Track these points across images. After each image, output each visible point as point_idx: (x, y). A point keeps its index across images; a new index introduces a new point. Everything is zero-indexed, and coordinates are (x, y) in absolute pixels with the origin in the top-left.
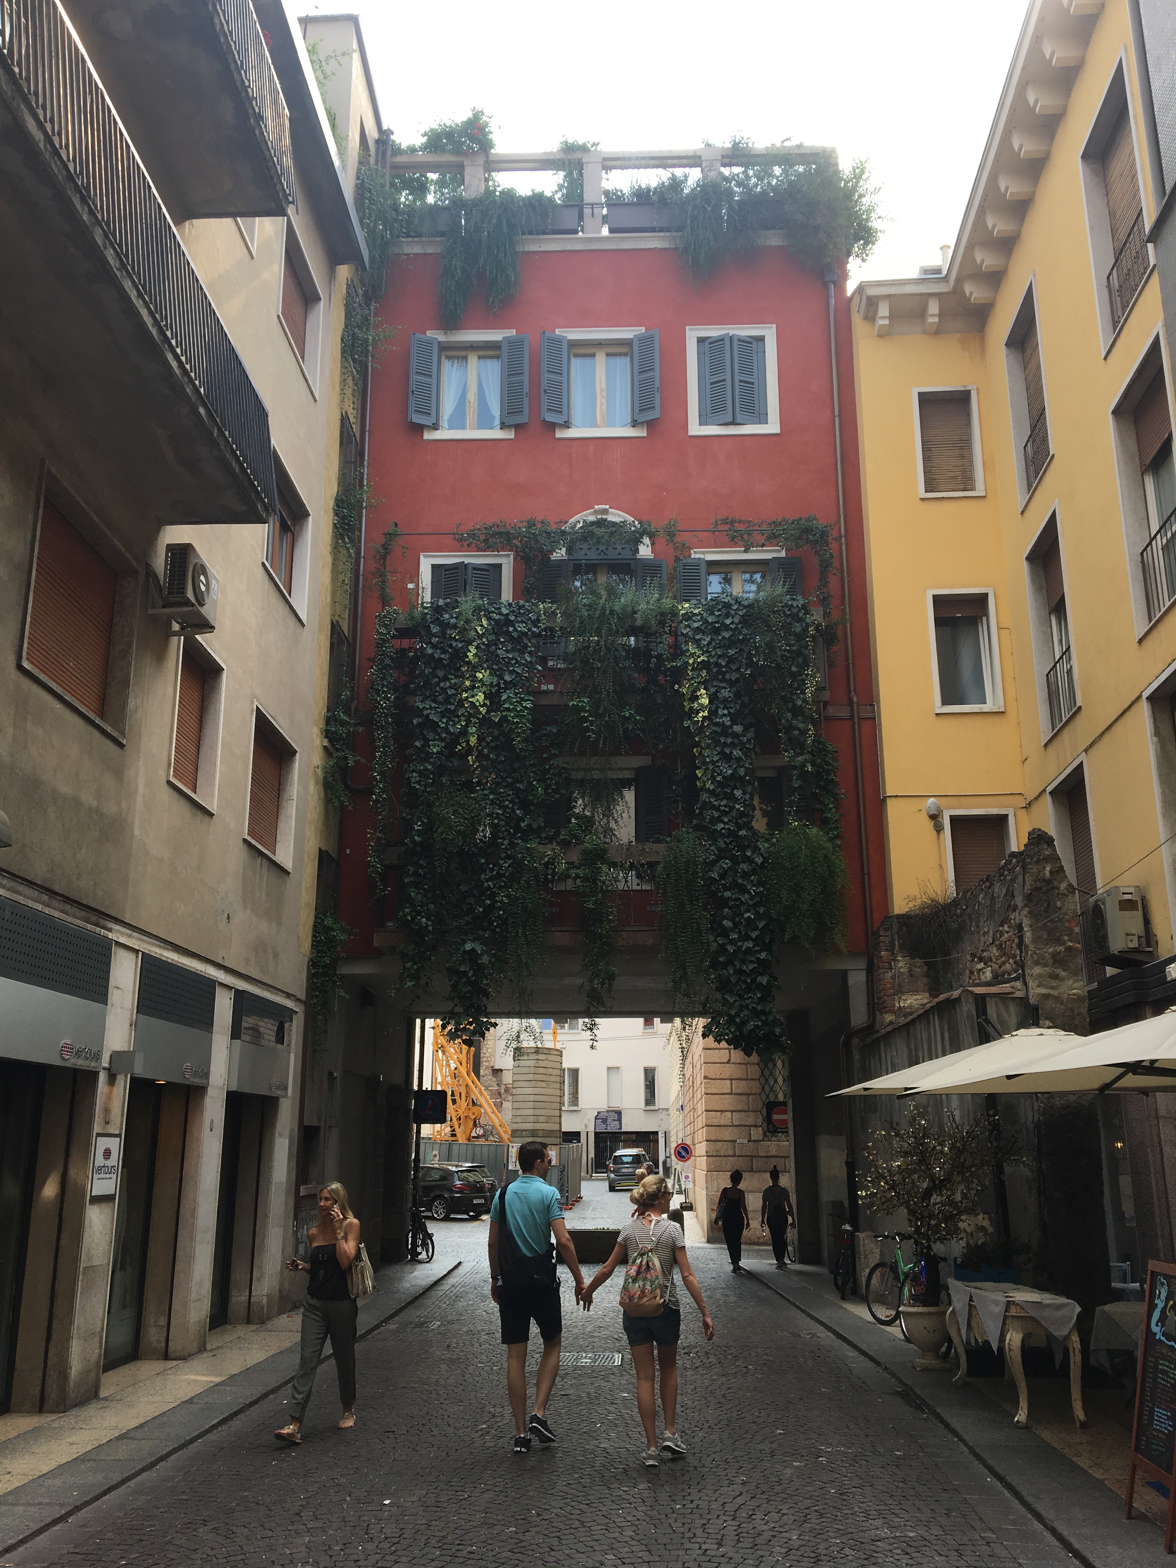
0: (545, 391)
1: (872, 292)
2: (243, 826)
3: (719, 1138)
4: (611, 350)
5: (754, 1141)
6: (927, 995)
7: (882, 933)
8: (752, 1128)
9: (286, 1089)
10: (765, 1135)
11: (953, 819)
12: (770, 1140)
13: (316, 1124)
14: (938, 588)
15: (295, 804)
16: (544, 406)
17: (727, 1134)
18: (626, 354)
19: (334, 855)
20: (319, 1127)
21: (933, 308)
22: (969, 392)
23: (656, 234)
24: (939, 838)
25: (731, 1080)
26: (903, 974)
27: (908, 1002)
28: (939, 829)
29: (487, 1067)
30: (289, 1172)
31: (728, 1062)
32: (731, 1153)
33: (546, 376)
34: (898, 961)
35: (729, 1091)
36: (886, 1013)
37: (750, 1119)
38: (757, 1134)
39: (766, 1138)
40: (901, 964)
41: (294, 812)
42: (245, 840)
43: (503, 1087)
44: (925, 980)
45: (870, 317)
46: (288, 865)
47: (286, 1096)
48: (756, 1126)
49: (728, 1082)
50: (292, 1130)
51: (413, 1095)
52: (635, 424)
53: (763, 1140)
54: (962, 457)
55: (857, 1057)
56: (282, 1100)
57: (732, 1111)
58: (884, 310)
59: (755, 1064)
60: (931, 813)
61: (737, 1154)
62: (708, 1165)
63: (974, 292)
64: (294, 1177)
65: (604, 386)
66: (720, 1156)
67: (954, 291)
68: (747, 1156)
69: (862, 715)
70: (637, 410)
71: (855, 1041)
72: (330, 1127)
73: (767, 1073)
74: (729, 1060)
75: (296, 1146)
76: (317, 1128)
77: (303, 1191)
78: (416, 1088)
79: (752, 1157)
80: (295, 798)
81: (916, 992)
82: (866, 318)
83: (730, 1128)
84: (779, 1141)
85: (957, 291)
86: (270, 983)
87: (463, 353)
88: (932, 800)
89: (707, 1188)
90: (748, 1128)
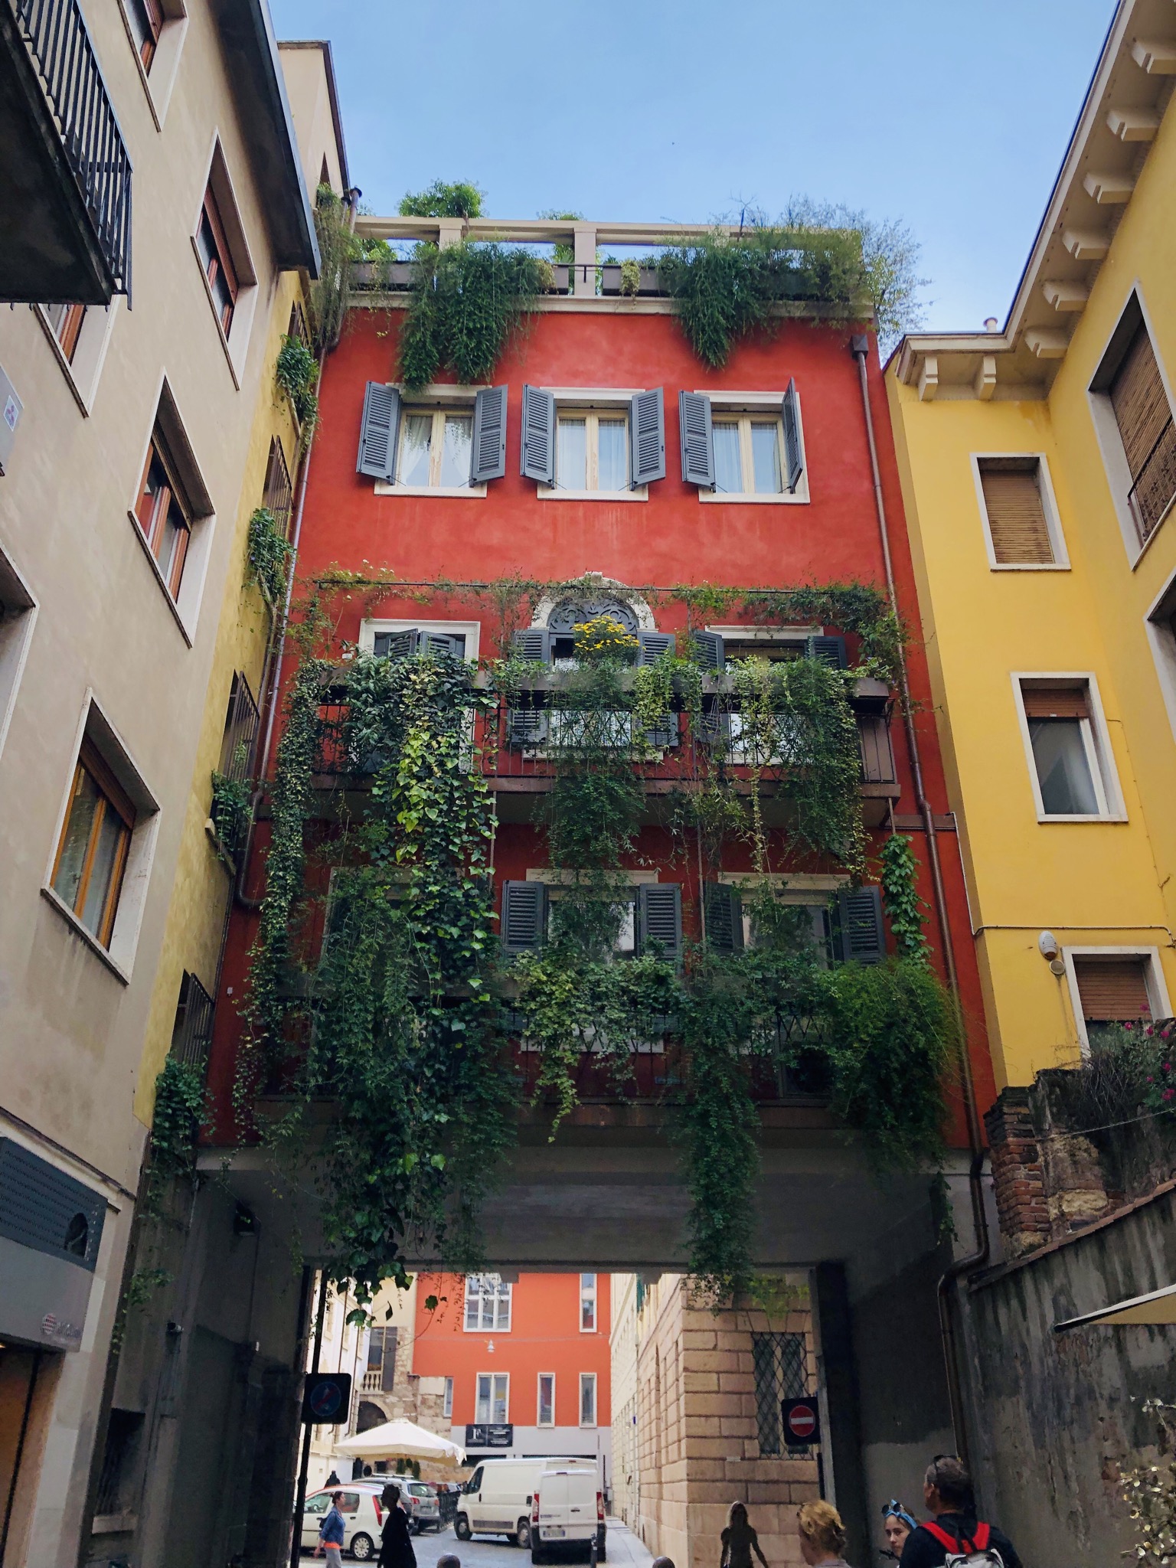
0: (526, 445)
1: (916, 345)
2: (44, 868)
3: (705, 1455)
4: (605, 415)
5: (749, 1459)
6: (1103, 1194)
7: (1006, 1110)
8: (746, 1442)
9: (78, 1335)
10: (762, 1451)
11: (1078, 960)
12: (769, 1458)
13: (135, 1407)
14: (1026, 670)
15: (147, 882)
16: (524, 462)
17: (714, 1449)
18: (622, 421)
19: (210, 991)
20: (141, 1416)
21: (989, 367)
22: (1038, 459)
23: (658, 299)
24: (1060, 985)
25: (718, 1373)
26: (1062, 1160)
27: (1076, 1204)
28: (1059, 974)
29: (402, 1373)
30: (73, 1488)
31: (715, 1348)
32: (719, 1475)
33: (526, 430)
34: (1052, 1140)
35: (716, 1388)
36: (1022, 1230)
37: (743, 1427)
38: (752, 1448)
39: (764, 1456)
40: (1058, 1145)
41: (145, 894)
42: (44, 893)
43: (419, 1398)
44: (1097, 1170)
45: (913, 382)
46: (126, 970)
47: (77, 1350)
48: (750, 1438)
49: (715, 1376)
50: (86, 1415)
51: (303, 1381)
52: (634, 486)
53: (760, 1458)
54: (1035, 530)
55: (967, 1309)
56: (70, 1357)
57: (720, 1417)
58: (931, 367)
59: (747, 1351)
60: (1047, 950)
61: (729, 1476)
62: (690, 1492)
63: (1040, 344)
64: (82, 1499)
65: (596, 450)
66: (706, 1481)
67: (1013, 350)
68: (740, 1481)
69: (939, 825)
70: (636, 471)
71: (962, 1283)
72: (162, 1416)
73: (762, 1364)
74: (716, 1345)
75: (92, 1444)
76: (138, 1419)
77: (98, 1525)
78: (309, 1370)
79: (747, 1482)
80: (148, 874)
81: (1088, 1188)
82: (907, 383)
83: (718, 1441)
84: (780, 1459)
85: (1019, 348)
86: (68, 1147)
87: (427, 413)
88: (1045, 933)
89: (689, 1527)
90: (740, 1441)
